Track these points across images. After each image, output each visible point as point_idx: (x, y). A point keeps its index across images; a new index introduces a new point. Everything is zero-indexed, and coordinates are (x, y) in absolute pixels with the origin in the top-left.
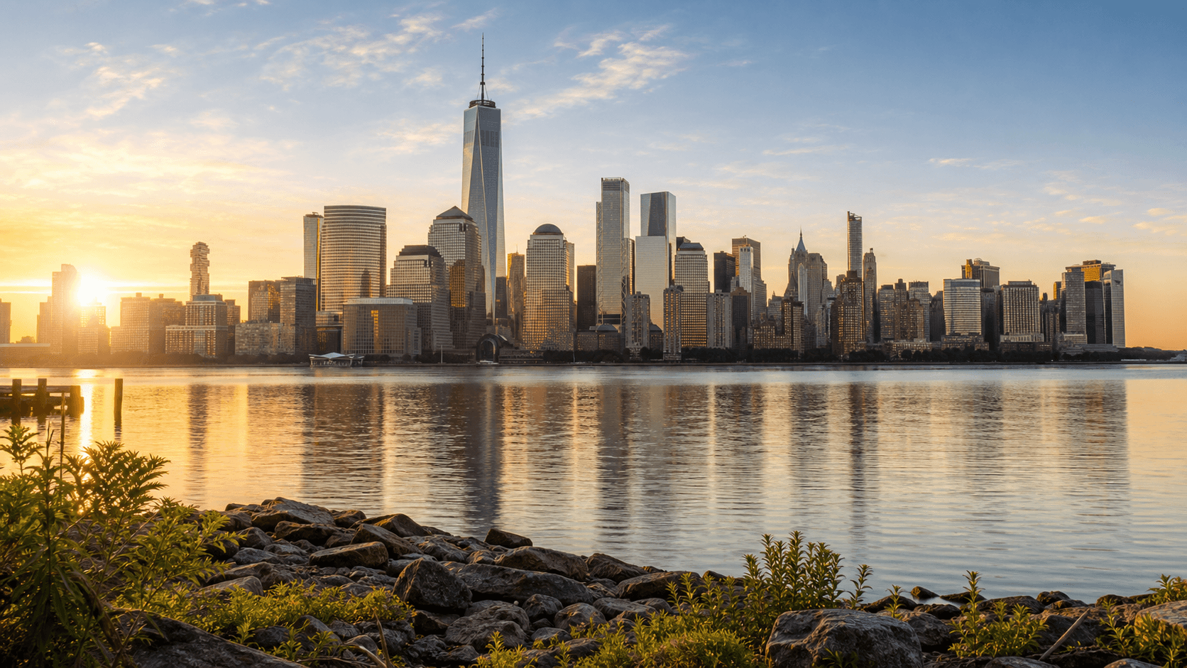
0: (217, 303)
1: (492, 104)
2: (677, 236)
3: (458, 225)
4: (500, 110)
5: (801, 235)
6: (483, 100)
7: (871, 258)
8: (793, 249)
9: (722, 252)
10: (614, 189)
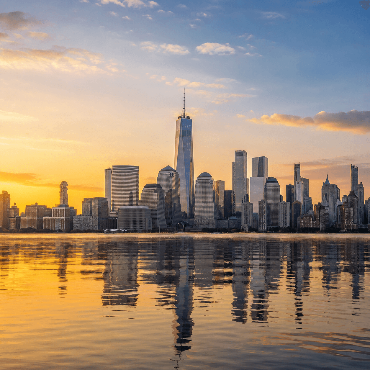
0: (65, 208)
1: (188, 117)
2: (269, 176)
3: (170, 174)
4: (191, 120)
5: (327, 175)
6: (184, 116)
7: (361, 187)
8: (324, 182)
9: (290, 184)
10: (241, 155)
